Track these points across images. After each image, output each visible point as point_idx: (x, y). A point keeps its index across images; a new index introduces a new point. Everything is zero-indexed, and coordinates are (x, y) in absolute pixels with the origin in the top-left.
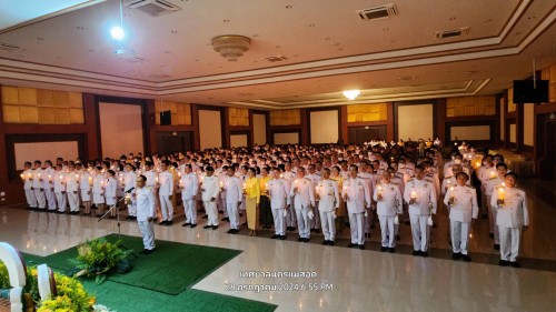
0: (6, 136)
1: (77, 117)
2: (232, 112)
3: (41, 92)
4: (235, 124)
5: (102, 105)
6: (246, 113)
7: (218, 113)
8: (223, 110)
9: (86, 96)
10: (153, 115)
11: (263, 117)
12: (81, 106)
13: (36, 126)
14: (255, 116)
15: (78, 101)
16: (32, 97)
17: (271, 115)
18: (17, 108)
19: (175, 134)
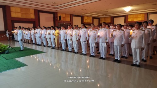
0: (12, 21)
1: (32, 16)
2: (85, 18)
3: (21, 9)
4: (86, 22)
5: (40, 14)
6: (91, 18)
7: (80, 18)
8: (82, 17)
9: (35, 10)
10: (57, 17)
11: (98, 20)
12: (34, 13)
13: (20, 18)
14: (94, 20)
15: (33, 12)
16: (19, 10)
17: (101, 19)
18: (15, 13)
19: (64, 24)
